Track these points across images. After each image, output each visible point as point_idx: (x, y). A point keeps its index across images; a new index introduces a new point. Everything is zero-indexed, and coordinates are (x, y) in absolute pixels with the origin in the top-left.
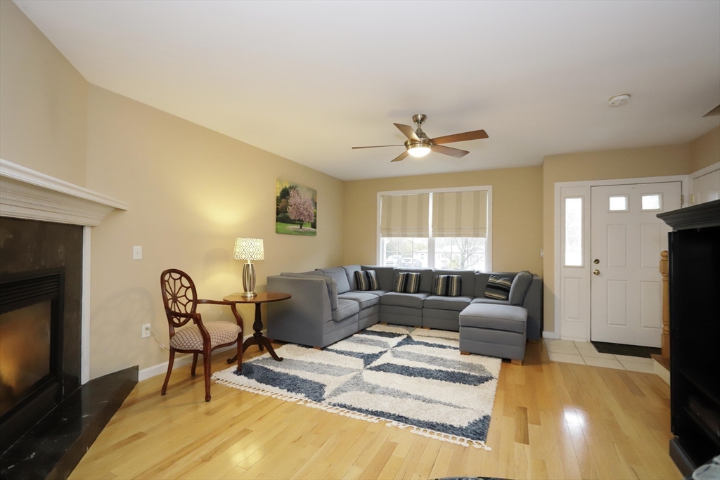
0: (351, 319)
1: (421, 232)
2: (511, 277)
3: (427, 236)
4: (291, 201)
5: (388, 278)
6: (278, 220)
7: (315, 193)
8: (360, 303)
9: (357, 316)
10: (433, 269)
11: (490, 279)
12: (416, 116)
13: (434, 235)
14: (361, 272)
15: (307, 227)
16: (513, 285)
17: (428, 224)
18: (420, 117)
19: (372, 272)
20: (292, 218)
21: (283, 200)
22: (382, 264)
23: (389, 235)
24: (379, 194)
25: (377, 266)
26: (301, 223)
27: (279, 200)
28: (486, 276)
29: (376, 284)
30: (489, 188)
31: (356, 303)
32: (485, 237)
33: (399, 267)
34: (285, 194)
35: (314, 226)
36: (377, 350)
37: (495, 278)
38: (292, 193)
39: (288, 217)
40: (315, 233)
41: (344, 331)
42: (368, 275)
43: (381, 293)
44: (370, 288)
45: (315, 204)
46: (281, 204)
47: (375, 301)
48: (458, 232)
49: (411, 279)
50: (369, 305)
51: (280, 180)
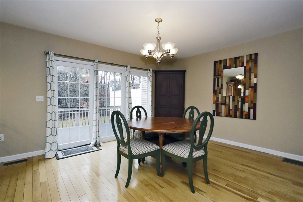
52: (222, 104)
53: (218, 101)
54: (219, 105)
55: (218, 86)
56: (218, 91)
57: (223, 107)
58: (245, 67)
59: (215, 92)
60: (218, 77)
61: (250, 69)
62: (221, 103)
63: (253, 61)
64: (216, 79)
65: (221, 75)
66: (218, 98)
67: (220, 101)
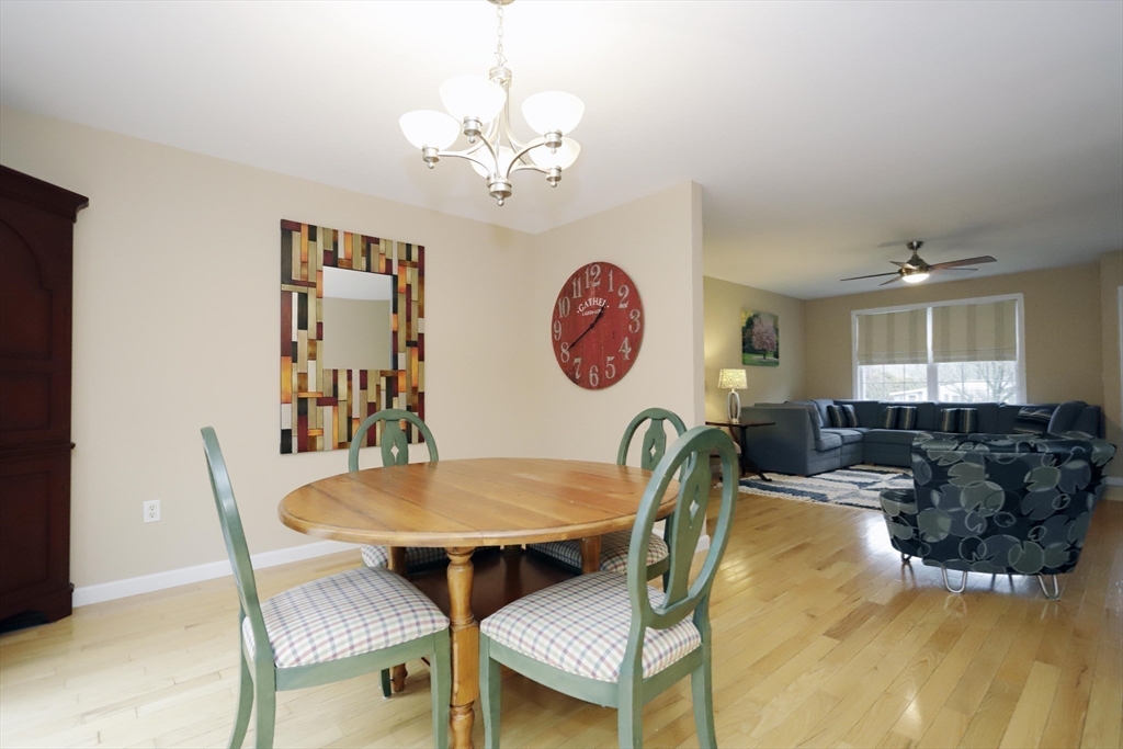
0: (833, 453)
1: (915, 356)
2: (1051, 408)
3: (925, 362)
4: (755, 330)
5: (872, 413)
6: (744, 351)
7: (776, 319)
8: (842, 437)
9: (839, 451)
10: (935, 402)
11: (1022, 412)
12: (911, 244)
13: (936, 360)
14: (836, 407)
15: (770, 358)
16: (1052, 417)
17: (926, 348)
18: (915, 244)
19: (850, 407)
20: (757, 348)
21: (749, 330)
22: (862, 396)
23: (869, 362)
24: (854, 313)
25: (854, 400)
26: (764, 352)
27: (744, 330)
28: (1016, 408)
29: (855, 420)
30: (1020, 297)
31: (839, 437)
32: (1015, 360)
33: (886, 401)
34: (750, 323)
35: (776, 356)
36: (870, 481)
37: (1029, 411)
38: (756, 322)
39: (752, 347)
40: (777, 363)
41: (826, 464)
42: (845, 411)
43: (864, 430)
44: (848, 425)
45: (777, 331)
46: (747, 335)
47: (858, 438)
48: (972, 354)
49: (905, 414)
50: (851, 440)
51: (744, 309)
52: (321, 402)
53: (306, 390)
54: (311, 406)
55: (303, 325)
56: (303, 350)
57: (328, 410)
58: (395, 279)
59: (289, 350)
60: (303, 289)
61: (409, 287)
62: (318, 399)
63: (414, 265)
64: (295, 296)
65: (313, 285)
66: (303, 376)
67: (312, 387)
